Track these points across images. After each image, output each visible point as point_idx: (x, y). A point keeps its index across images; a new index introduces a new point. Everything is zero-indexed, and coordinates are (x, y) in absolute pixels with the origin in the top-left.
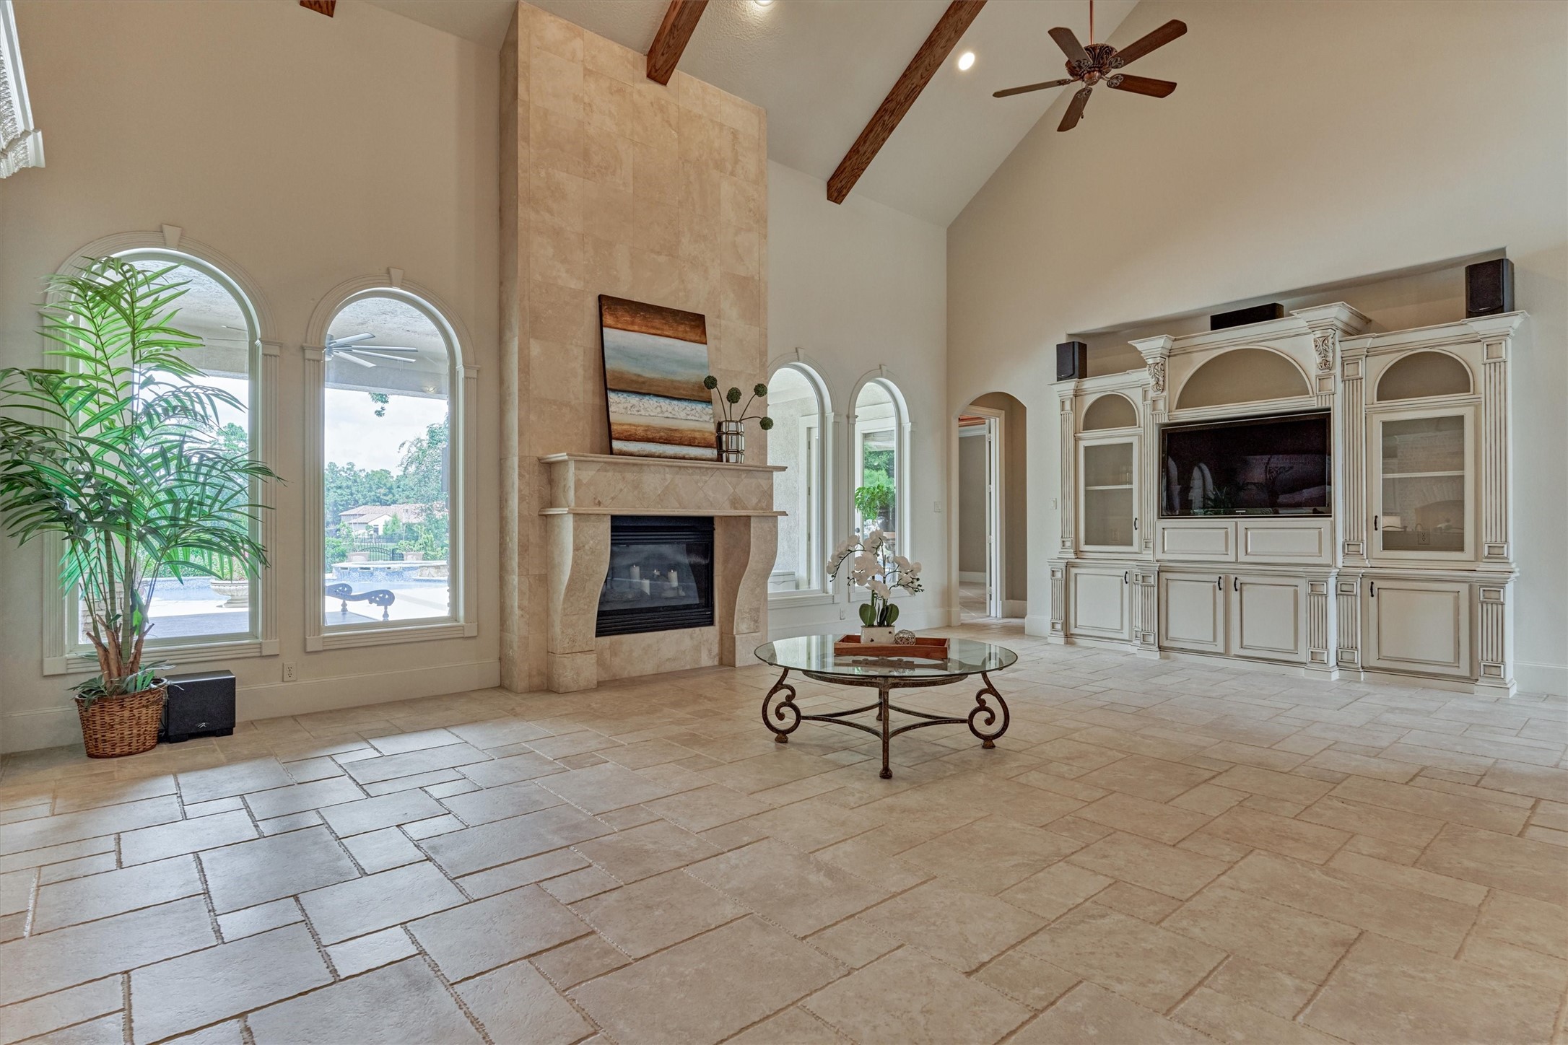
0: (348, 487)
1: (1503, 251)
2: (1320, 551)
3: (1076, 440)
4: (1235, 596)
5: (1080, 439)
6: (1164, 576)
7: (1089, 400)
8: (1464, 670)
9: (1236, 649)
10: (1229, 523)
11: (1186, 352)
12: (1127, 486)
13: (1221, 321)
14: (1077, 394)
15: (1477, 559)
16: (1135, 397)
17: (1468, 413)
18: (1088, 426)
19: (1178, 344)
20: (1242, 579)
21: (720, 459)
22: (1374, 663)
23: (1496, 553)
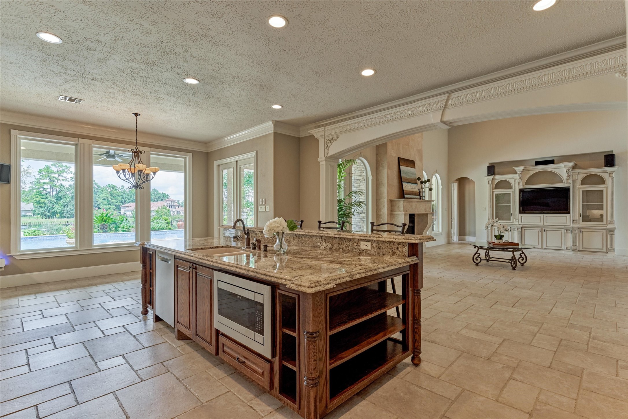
0: (122, 196)
1: (612, 151)
2: (567, 222)
3: (493, 192)
4: (544, 234)
5: (494, 192)
6: (523, 228)
7: (496, 181)
8: (605, 250)
9: (544, 247)
10: (541, 215)
11: (528, 170)
12: (509, 205)
13: (538, 163)
14: (493, 179)
15: (607, 223)
16: (512, 181)
17: (604, 189)
18: (495, 188)
19: (526, 168)
20: (546, 229)
21: (420, 199)
22: (581, 249)
23: (612, 223)
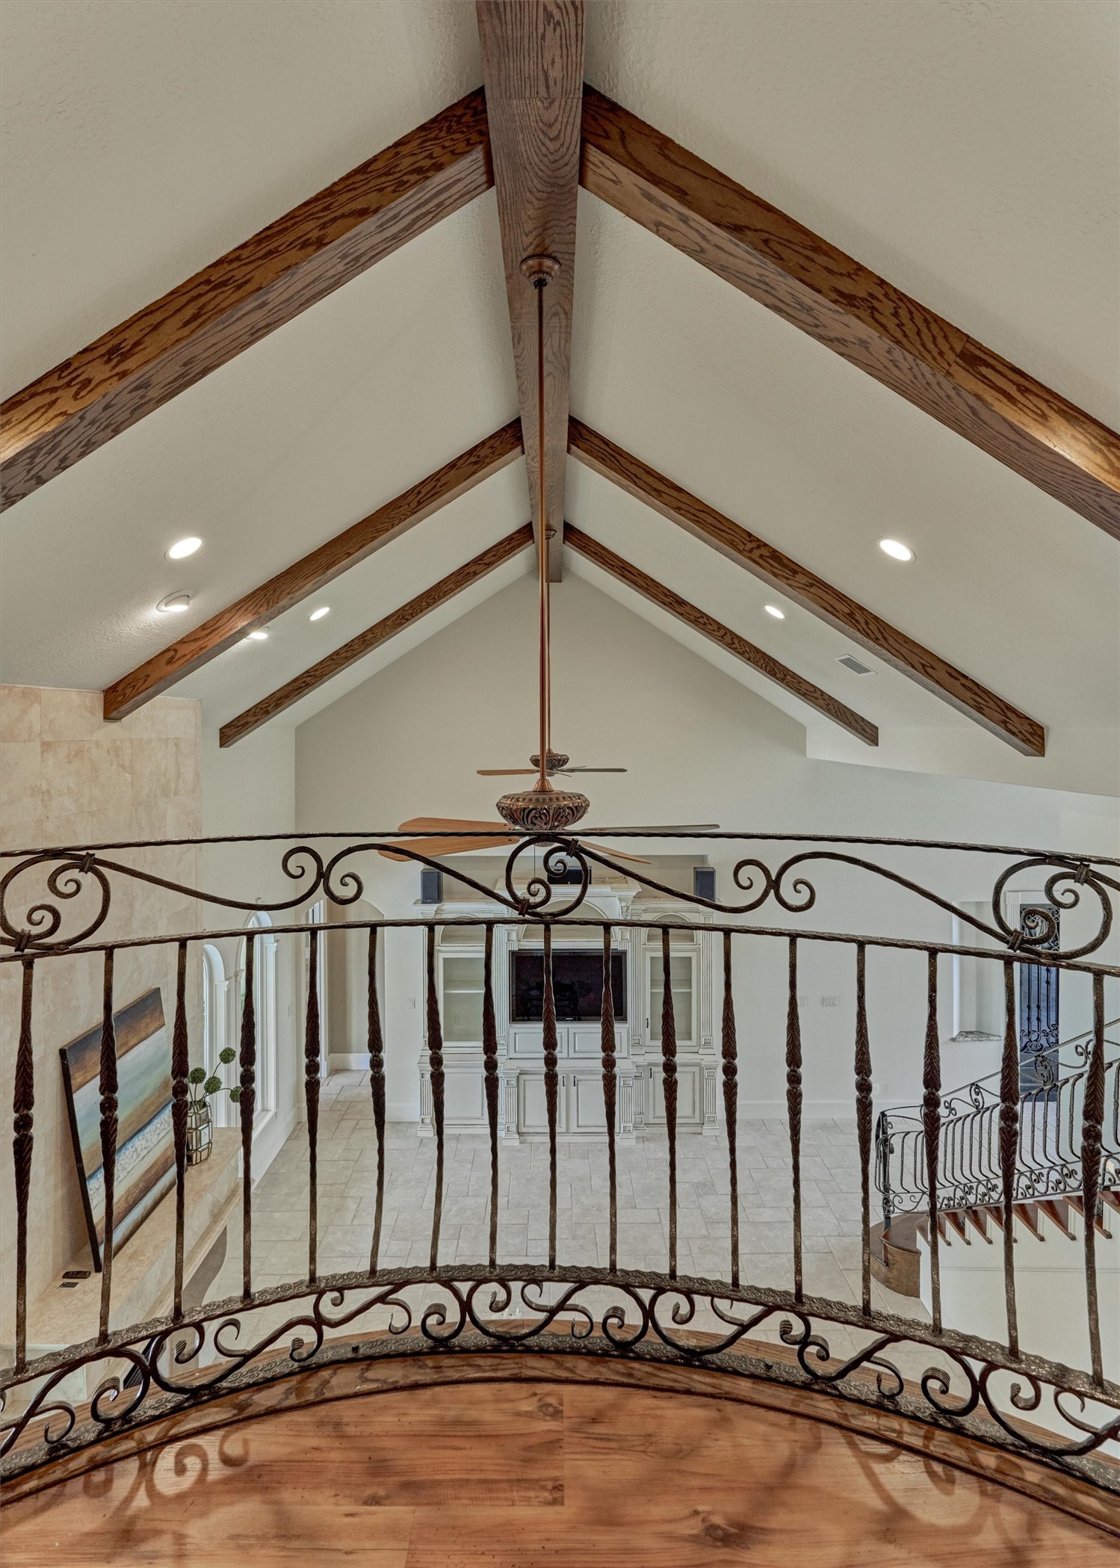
4: (573, 1089)
6: (523, 1077)
9: (574, 1128)
